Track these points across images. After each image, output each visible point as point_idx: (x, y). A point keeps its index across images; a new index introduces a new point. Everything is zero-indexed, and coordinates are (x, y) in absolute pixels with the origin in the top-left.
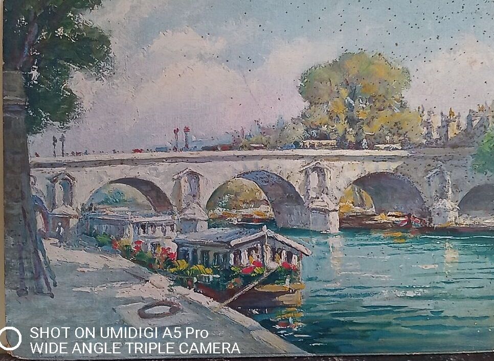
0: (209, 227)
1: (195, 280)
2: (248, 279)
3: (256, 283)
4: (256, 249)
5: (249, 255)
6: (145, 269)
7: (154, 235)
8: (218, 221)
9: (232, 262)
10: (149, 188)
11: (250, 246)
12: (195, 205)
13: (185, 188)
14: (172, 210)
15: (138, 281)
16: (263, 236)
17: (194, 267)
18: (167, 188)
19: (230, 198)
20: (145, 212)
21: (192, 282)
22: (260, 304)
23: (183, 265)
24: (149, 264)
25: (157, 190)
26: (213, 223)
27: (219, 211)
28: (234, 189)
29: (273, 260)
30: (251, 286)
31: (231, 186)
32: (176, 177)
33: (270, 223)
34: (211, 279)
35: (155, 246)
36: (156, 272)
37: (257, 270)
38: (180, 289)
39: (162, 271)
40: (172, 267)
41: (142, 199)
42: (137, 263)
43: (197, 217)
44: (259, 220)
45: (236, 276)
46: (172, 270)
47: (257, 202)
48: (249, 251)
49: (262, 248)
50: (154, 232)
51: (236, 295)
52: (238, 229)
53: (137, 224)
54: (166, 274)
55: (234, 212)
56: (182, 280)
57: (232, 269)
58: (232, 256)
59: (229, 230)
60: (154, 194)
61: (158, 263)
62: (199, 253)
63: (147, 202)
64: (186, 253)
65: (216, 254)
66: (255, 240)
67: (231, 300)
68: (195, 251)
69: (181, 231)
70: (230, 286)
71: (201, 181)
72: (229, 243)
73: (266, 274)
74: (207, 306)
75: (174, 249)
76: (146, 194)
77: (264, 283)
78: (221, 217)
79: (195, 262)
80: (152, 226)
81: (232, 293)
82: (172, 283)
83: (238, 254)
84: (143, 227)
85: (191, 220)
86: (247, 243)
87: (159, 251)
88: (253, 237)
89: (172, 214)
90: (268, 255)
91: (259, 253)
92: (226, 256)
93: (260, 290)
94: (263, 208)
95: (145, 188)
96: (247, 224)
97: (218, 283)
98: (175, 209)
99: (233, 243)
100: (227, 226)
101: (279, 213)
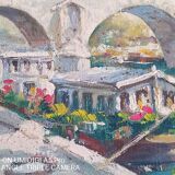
0: (92, 66)
1: (76, 129)
2: (138, 128)
3: (147, 132)
4: (145, 92)
5: (138, 98)
6: (14, 115)
7: (28, 74)
8: (102, 59)
9: (118, 108)
10: (23, 19)
11: (139, 88)
12: (76, 41)
13: (65, 21)
14: (49, 45)
15: (6, 129)
16: (153, 78)
17: (75, 113)
18: (44, 20)
19: (115, 34)
20: (18, 46)
21: (73, 131)
22: (153, 159)
23: (61, 109)
24: (21, 109)
25: (33, 22)
26: (96, 62)
27: (102, 49)
28: (119, 24)
29: (165, 105)
30: (141, 136)
31: (115, 21)
32: (54, 8)
33: (160, 63)
34: (95, 128)
35: (28, 86)
36: (29, 119)
37: (148, 117)
38: (57, 140)
39: (36, 117)
40: (49, 112)
41: (14, 30)
42: (6, 107)
43: (78, 54)
44: (147, 60)
45: (125, 124)
46: (49, 116)
47: (143, 40)
48: (138, 94)
49: (152, 91)
50: (28, 70)
51: (125, 148)
52: (125, 69)
53: (8, 59)
54: (41, 121)
55: (120, 49)
56: (60, 128)
57: (120, 115)
58: (118, 100)
59: (114, 70)
60: (28, 26)
61: (32, 108)
62: (80, 96)
63: (21, 35)
64: (65, 96)
65: (100, 98)
66: (144, 82)
67: (118, 154)
68: (75, 94)
69: (59, 70)
70: (117, 136)
71: (83, 14)
72: (114, 84)
73: (158, 122)
74: (90, 162)
75: (50, 90)
76: (19, 25)
77: (157, 132)
78: (106, 55)
79: (75, 106)
80: (25, 62)
81: (119, 145)
82: (48, 132)
83: (125, 97)
84: (15, 63)
85: (72, 57)
86: (135, 84)
87: (33, 92)
88: (141, 78)
89: (49, 49)
90: (159, 99)
91: (149, 97)
92: (111, 99)
93: (152, 141)
94: (151, 46)
95: (18, 19)
96: (134, 63)
97: (103, 132)
98: (53, 44)
99: (119, 85)
100: (112, 65)
101: (168, 52)
